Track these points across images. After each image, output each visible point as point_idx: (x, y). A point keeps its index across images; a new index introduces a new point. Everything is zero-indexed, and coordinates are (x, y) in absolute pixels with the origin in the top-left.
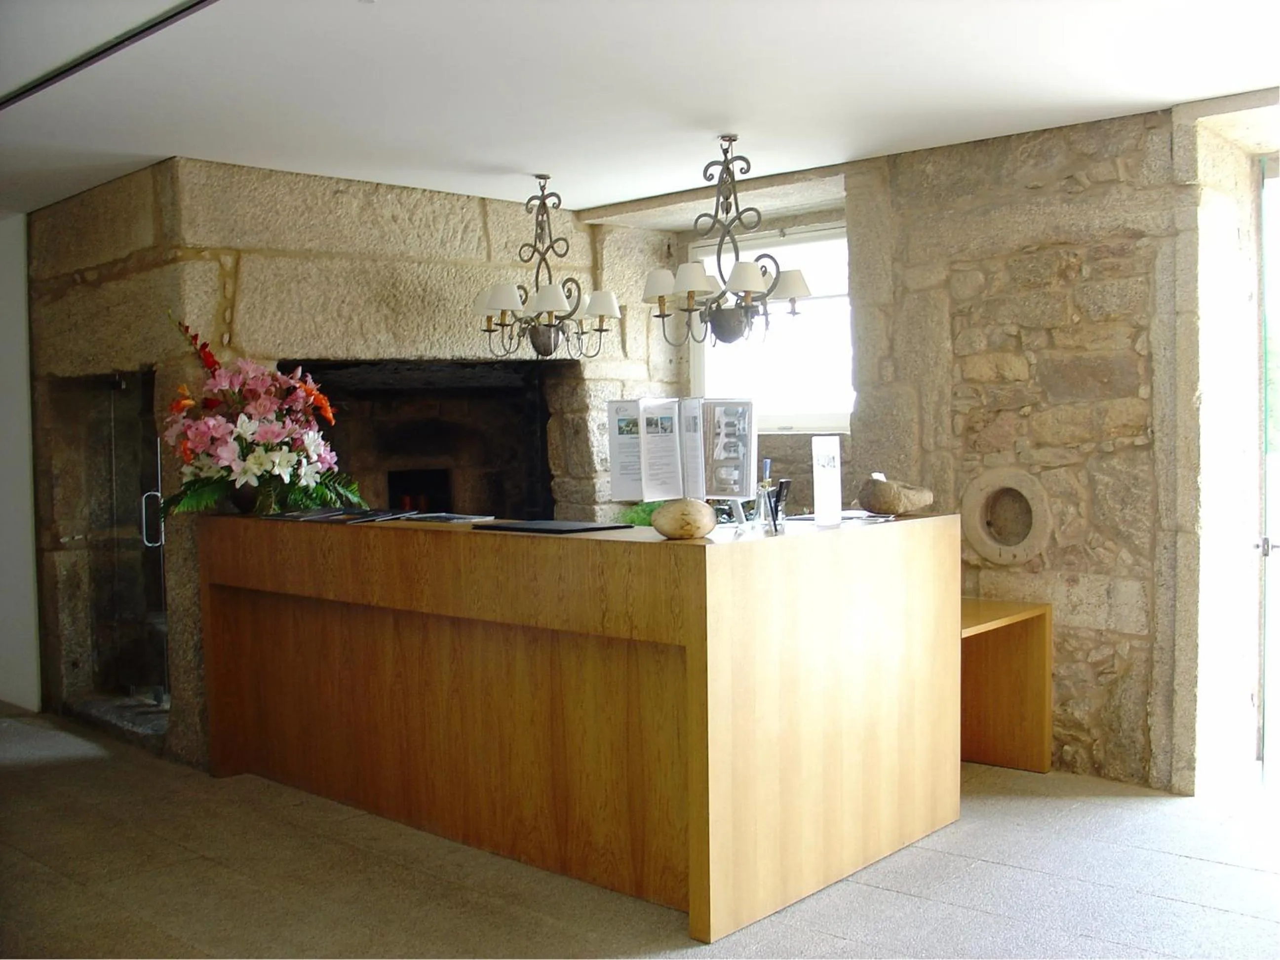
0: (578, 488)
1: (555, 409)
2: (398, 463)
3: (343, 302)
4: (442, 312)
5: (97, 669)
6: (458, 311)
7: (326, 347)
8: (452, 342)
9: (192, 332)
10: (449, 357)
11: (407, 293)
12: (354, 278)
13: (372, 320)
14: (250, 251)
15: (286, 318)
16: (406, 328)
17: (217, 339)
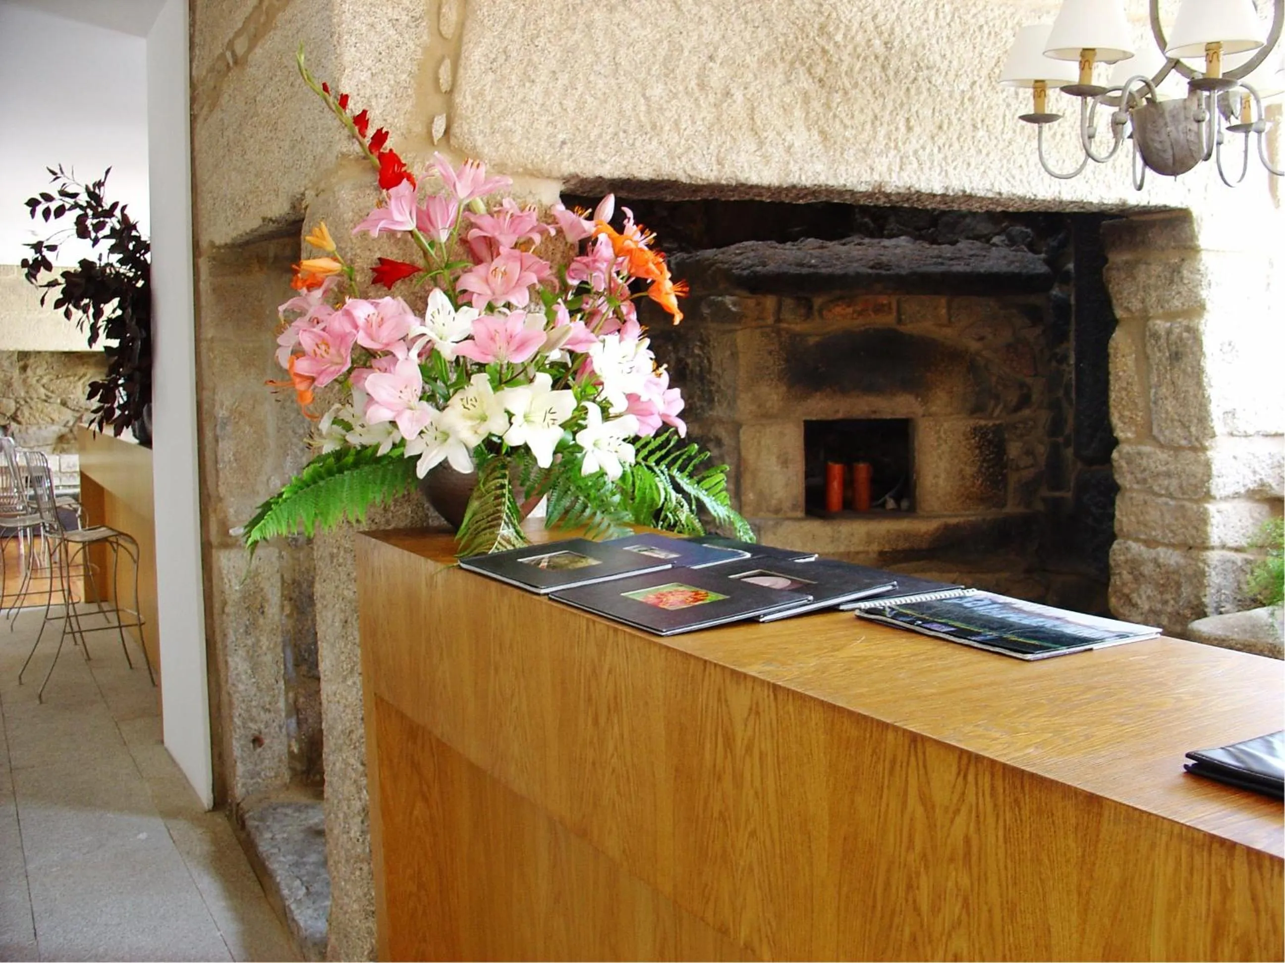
0: (1172, 467)
1: (1128, 309)
3: (711, 58)
4: (925, 94)
5: (296, 750)
6: (957, 95)
7: (670, 154)
8: (945, 158)
9: (354, 107)
10: (938, 190)
11: (850, 48)
12: (737, 8)
13: (776, 100)
15: (580, 87)
16: (848, 122)
17: (419, 128)
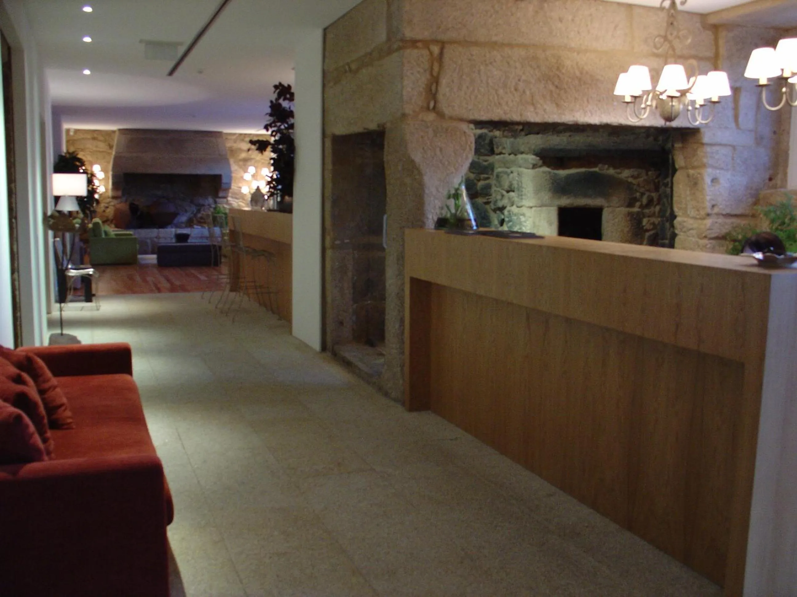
0: (693, 226)
1: (680, 165)
2: (565, 201)
3: (519, 80)
4: (595, 89)
11: (568, 75)
12: (528, 63)
13: (541, 94)
14: (452, 42)
15: (476, 91)
16: (566, 100)
